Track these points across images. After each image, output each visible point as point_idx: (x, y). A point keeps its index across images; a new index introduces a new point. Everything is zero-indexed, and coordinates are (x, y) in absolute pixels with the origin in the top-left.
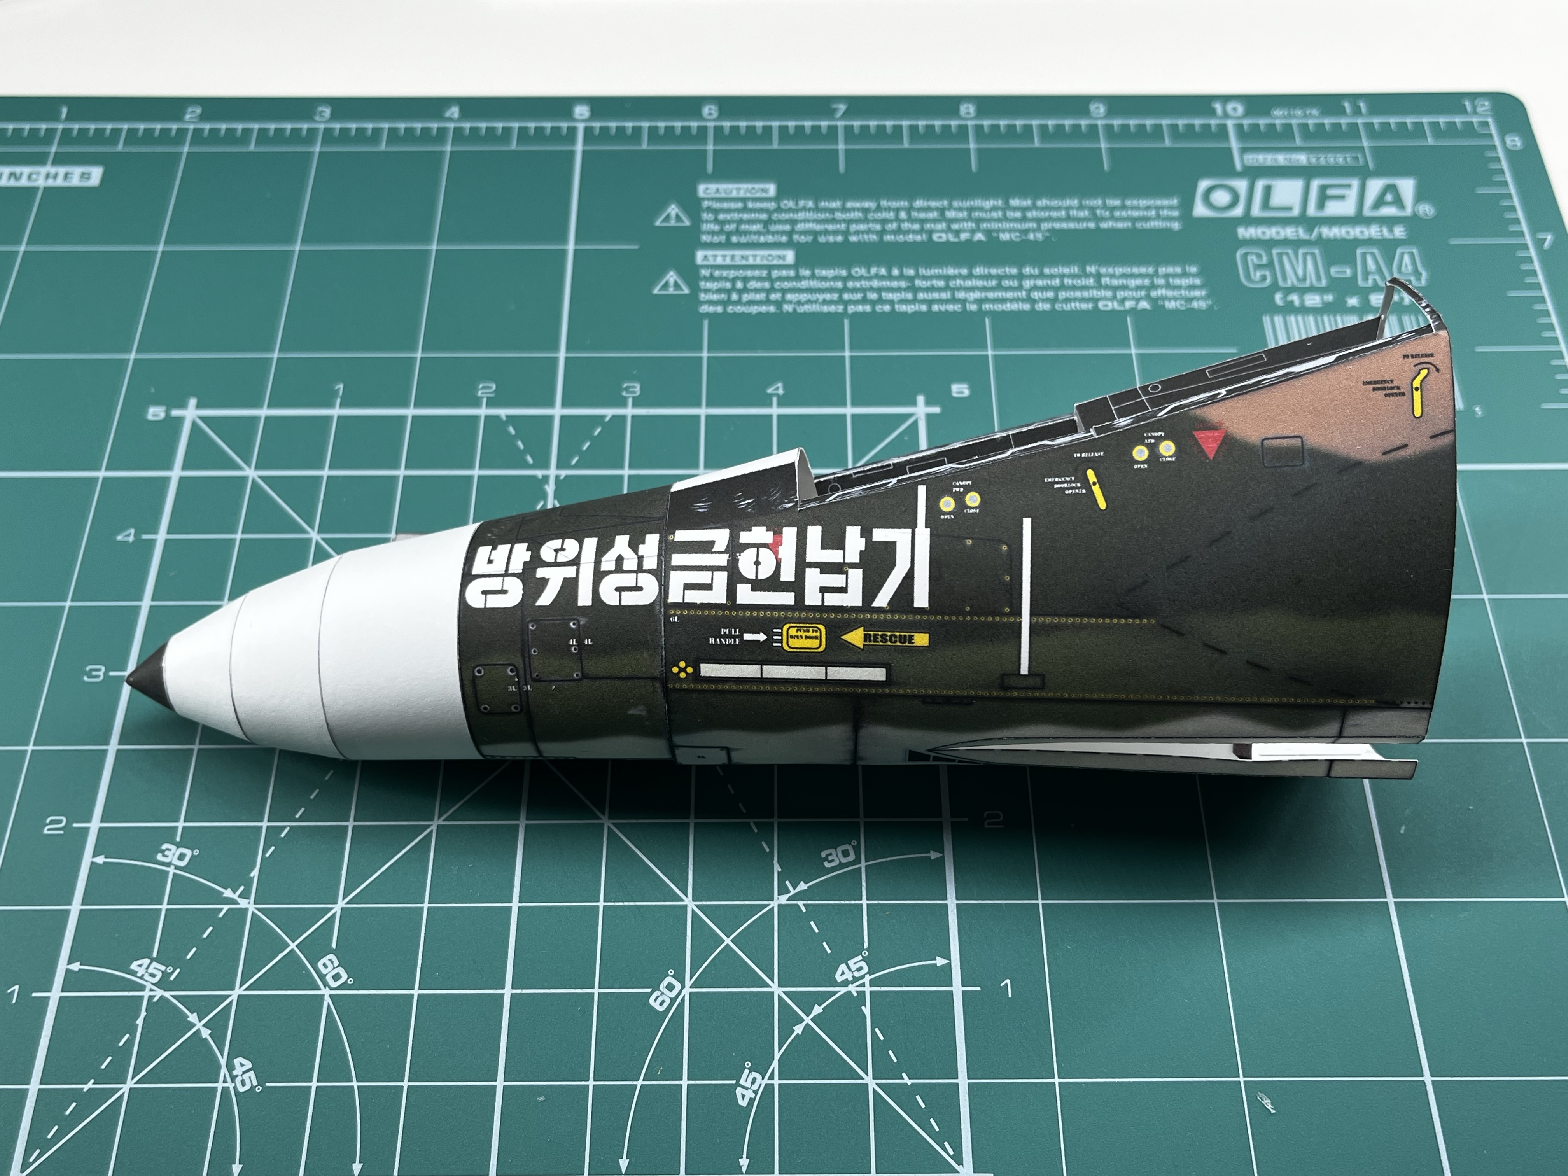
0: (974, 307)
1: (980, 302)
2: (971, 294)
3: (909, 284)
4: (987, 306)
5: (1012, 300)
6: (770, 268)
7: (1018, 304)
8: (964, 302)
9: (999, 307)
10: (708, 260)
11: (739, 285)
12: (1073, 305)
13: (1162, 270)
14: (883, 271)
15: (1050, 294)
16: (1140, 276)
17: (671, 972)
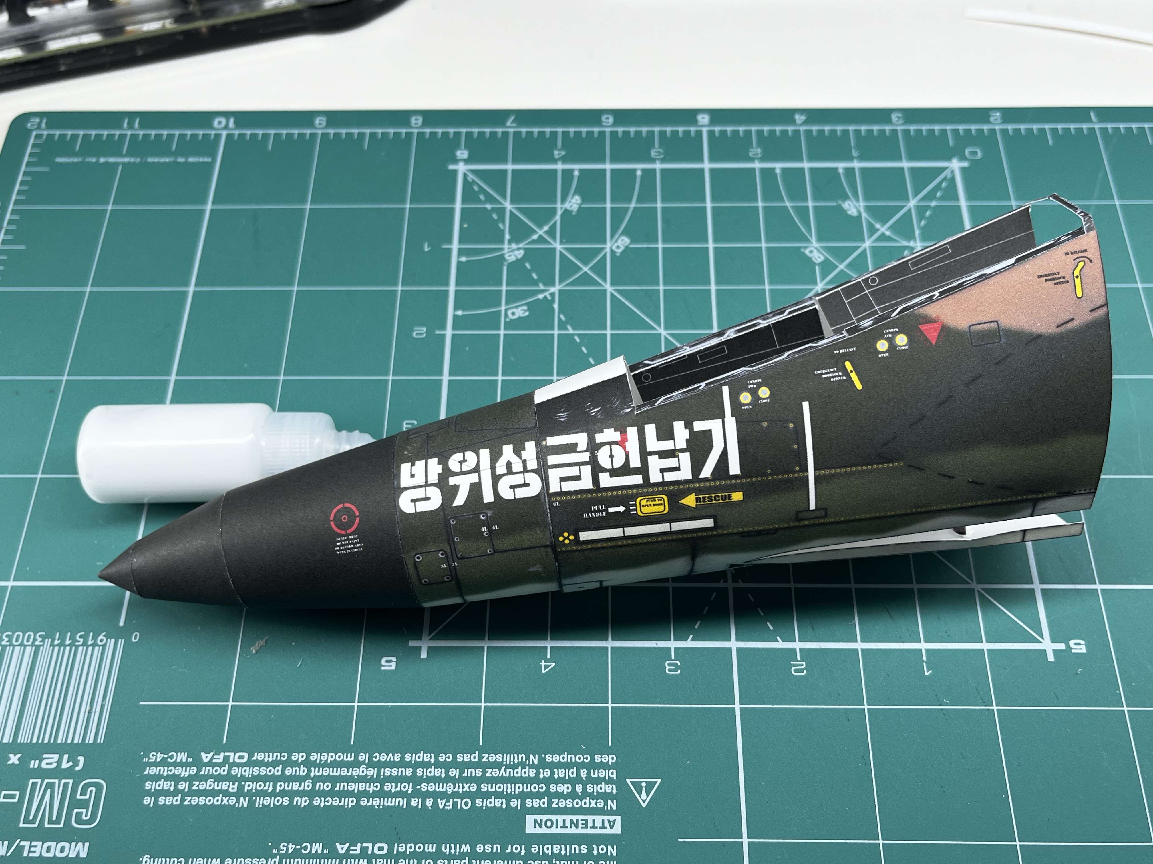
0: (363, 757)
1: (356, 764)
2: (361, 774)
3: (418, 787)
4: (350, 758)
5: (326, 765)
6: (549, 811)
7: (321, 760)
8: (371, 764)
9: (339, 757)
10: (609, 821)
11: (579, 788)
12: (270, 760)
13: (176, 800)
14: (441, 803)
15: (289, 771)
16: (199, 793)
17: (618, 255)
